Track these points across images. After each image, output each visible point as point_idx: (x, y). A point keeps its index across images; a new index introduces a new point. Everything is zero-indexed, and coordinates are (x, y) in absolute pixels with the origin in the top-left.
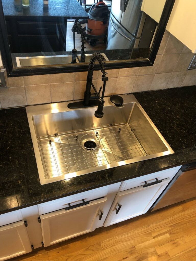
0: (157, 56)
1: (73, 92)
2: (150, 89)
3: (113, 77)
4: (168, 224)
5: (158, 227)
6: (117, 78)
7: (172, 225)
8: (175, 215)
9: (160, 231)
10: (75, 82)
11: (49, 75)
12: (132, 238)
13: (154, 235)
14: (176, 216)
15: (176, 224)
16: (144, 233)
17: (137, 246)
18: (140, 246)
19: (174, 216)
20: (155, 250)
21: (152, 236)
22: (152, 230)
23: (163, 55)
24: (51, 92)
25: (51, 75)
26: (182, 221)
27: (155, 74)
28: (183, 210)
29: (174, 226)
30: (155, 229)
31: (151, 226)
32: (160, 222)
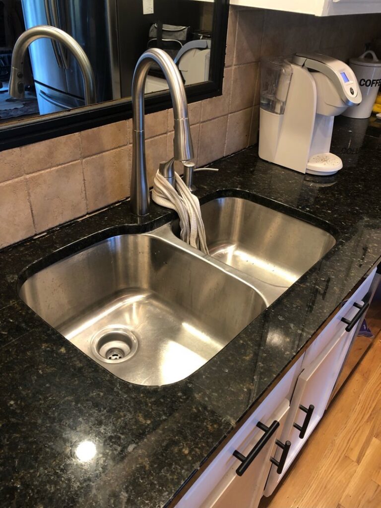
0: (225, 69)
1: (83, 189)
2: (225, 153)
3: (158, 134)
4: (360, 419)
5: (349, 437)
6: (165, 135)
7: (369, 417)
8: (360, 396)
9: (358, 441)
10: (84, 160)
11: (17, 150)
12: (322, 490)
13: (354, 456)
14: (362, 397)
15: (374, 412)
16: (335, 464)
17: (341, 501)
18: (347, 496)
19: (360, 398)
20: (377, 485)
21: (353, 461)
22: (344, 449)
23: (233, 67)
24: (30, 202)
25: (23, 148)
26: (377, 399)
27: (227, 115)
28: (366, 378)
29: (372, 417)
30: (348, 443)
31: (338, 441)
32: (346, 423)
